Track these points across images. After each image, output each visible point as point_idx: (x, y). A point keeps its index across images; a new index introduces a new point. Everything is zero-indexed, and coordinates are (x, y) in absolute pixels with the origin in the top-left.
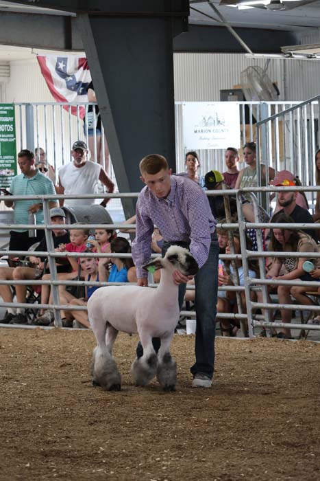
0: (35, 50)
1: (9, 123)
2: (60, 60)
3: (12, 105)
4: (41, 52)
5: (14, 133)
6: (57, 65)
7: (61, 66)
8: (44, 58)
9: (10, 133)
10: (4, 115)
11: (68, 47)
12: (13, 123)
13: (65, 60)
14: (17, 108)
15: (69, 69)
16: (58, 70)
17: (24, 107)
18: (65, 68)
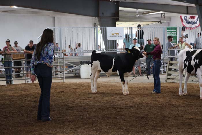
0: (180, 14)
1: (175, 32)
2: (185, 16)
3: (176, 27)
4: (181, 15)
5: (176, 34)
6: (184, 18)
7: (185, 18)
8: (182, 16)
9: (175, 34)
10: (174, 30)
11: (188, 13)
12: (176, 32)
13: (186, 17)
14: (177, 28)
15: (187, 19)
16: (185, 19)
17: (179, 28)
18: (186, 18)
